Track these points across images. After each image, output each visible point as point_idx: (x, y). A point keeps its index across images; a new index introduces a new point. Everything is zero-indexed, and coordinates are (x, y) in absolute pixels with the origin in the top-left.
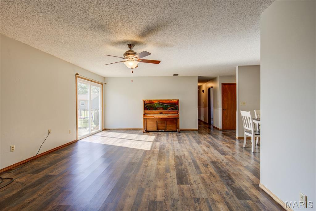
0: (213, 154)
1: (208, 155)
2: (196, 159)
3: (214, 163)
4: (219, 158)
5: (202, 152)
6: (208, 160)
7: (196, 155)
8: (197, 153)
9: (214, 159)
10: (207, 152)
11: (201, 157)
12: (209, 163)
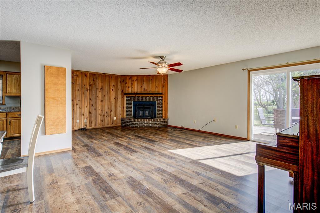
0: (101, 165)
1: (107, 162)
2: (117, 155)
3: (100, 155)
4: (94, 161)
5: (116, 164)
6: (106, 157)
7: (120, 158)
8: (120, 160)
9: (99, 159)
10: (110, 165)
11: (114, 158)
12: (104, 154)
